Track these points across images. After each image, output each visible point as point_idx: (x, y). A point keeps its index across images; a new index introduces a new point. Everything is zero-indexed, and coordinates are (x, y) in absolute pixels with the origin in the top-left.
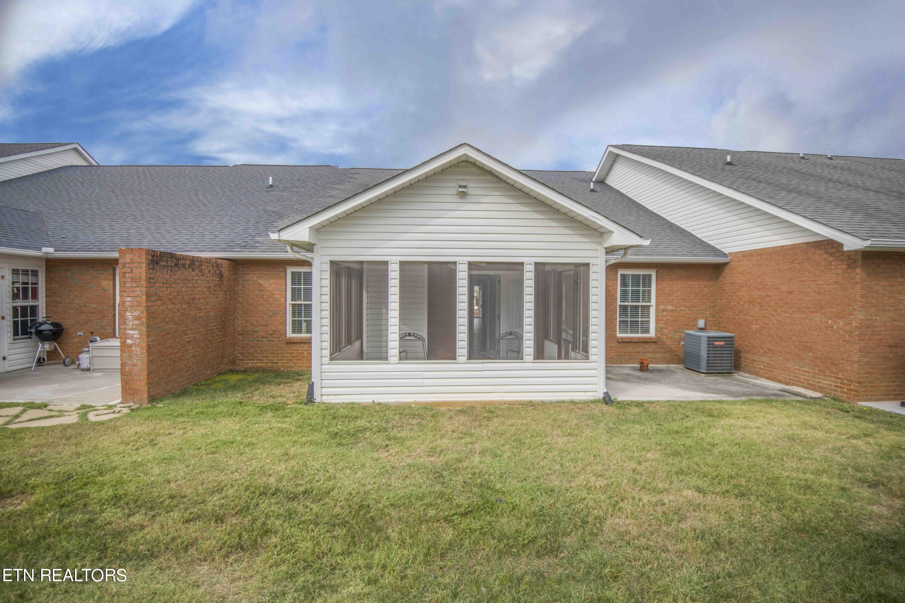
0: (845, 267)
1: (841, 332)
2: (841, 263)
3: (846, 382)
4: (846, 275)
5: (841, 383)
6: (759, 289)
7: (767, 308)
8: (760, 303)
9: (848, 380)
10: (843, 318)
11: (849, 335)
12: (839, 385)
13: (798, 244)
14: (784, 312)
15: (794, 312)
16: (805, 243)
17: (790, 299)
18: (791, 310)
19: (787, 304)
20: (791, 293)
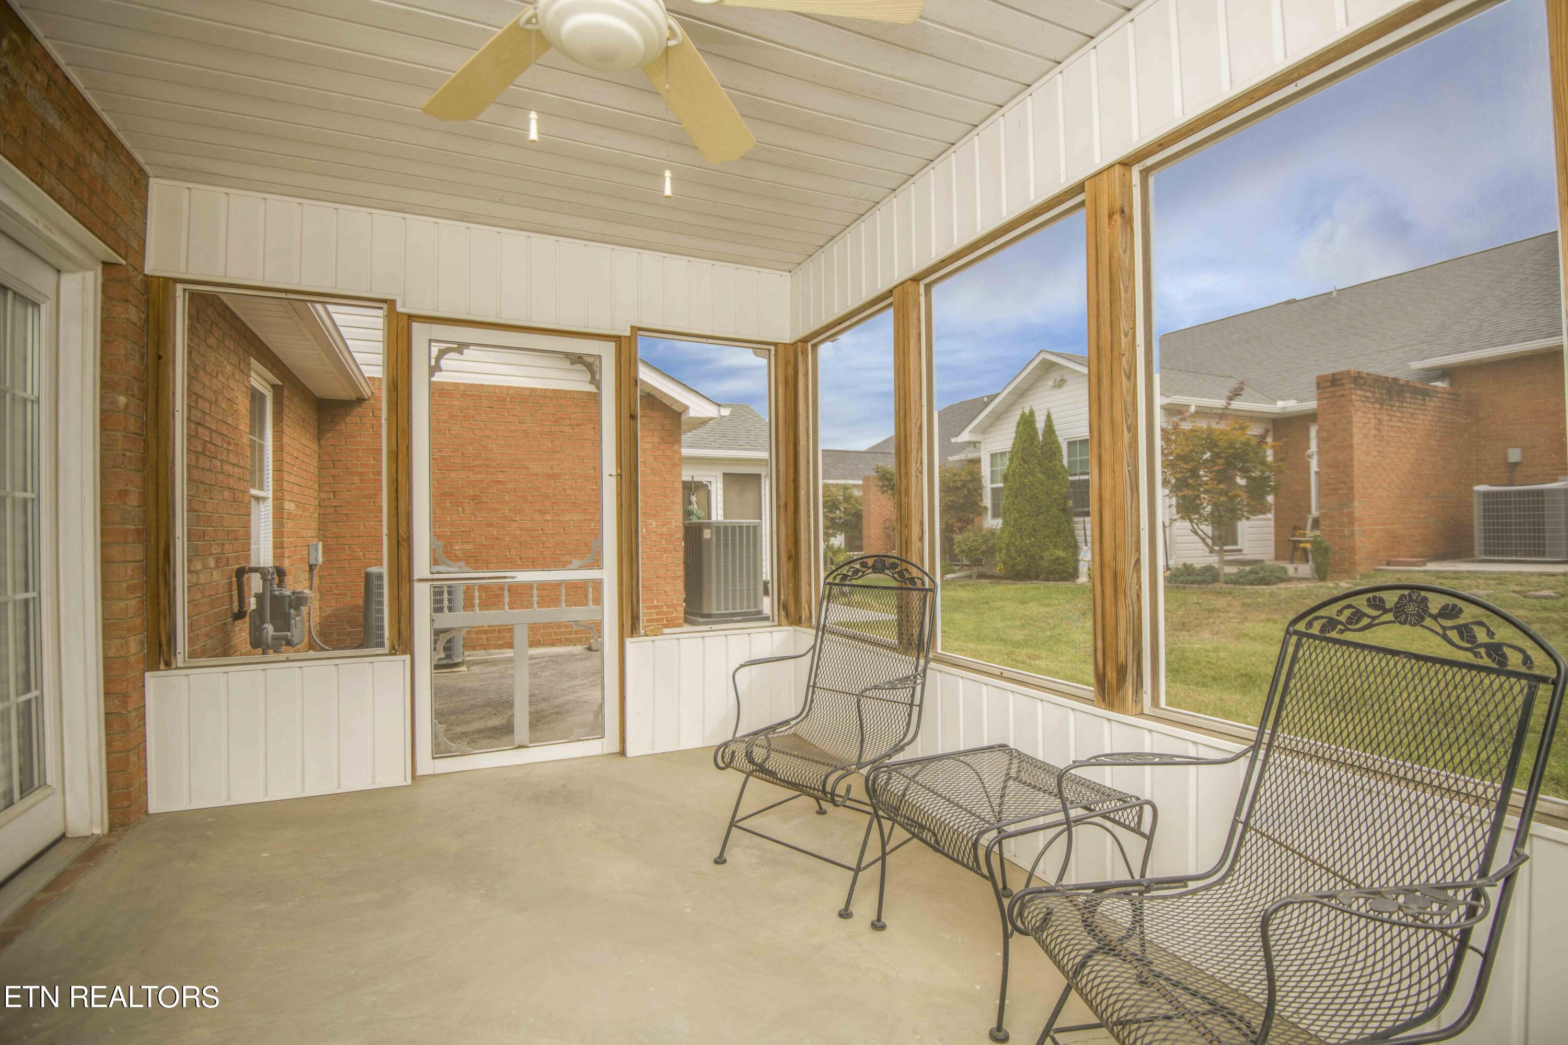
0: (656, 440)
1: (654, 537)
2: (651, 433)
3: (664, 609)
4: (658, 453)
5: (657, 614)
6: (470, 468)
7: (497, 506)
8: (474, 497)
9: (668, 607)
10: (656, 516)
11: (666, 540)
12: (655, 617)
13: (569, 392)
14: (540, 511)
15: (563, 510)
16: (583, 392)
17: (554, 489)
18: (556, 507)
19: (547, 496)
20: (555, 477)
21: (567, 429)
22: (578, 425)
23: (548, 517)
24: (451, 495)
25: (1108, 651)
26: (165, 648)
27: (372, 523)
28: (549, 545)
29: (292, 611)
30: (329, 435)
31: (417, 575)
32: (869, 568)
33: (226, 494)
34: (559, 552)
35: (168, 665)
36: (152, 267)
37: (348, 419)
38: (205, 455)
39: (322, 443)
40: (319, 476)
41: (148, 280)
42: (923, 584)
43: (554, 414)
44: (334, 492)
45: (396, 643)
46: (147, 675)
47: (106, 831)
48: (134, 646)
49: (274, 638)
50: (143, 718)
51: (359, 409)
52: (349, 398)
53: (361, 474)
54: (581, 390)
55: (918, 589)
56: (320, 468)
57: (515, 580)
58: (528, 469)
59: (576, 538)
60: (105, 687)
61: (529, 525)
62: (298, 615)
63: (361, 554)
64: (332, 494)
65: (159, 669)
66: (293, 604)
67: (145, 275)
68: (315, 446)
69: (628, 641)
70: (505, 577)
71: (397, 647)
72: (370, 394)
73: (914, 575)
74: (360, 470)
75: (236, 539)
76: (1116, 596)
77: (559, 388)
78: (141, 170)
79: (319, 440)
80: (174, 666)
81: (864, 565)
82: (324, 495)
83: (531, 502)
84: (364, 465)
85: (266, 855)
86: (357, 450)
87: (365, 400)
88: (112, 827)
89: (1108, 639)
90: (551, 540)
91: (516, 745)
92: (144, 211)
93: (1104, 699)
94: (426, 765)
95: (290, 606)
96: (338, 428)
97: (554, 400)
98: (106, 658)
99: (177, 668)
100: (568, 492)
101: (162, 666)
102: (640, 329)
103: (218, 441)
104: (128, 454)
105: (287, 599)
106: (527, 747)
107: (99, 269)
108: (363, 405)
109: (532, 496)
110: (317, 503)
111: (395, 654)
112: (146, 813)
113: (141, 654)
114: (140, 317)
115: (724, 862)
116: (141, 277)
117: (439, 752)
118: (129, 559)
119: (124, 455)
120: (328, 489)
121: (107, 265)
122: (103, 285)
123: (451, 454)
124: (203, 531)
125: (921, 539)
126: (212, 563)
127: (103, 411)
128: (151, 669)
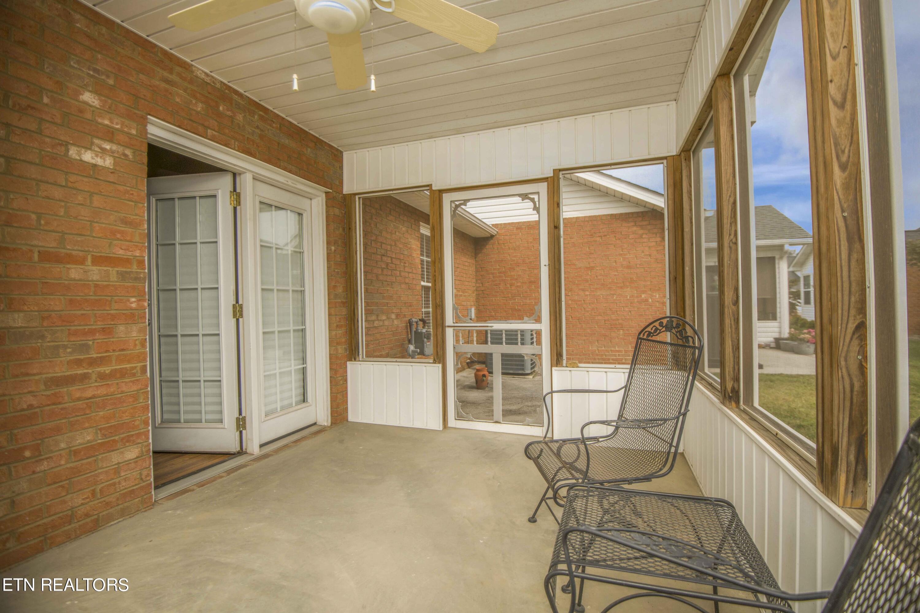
13: (599, 216)
14: (583, 290)
15: (596, 289)
16: (608, 215)
17: (591, 276)
18: (592, 287)
19: (587, 281)
20: (591, 268)
21: (598, 239)
22: (605, 236)
23: (587, 293)
24: (534, 282)
25: (826, 427)
26: (354, 352)
27: (498, 298)
28: (587, 310)
29: (425, 340)
30: (480, 255)
31: (447, 323)
32: (663, 327)
33: (403, 286)
34: (594, 314)
35: (355, 359)
36: (346, 190)
37: (487, 247)
38: (388, 269)
39: (477, 259)
40: (476, 276)
41: (345, 196)
42: (694, 342)
43: (590, 231)
44: (482, 283)
45: (436, 357)
46: (348, 362)
47: (329, 424)
48: (341, 350)
49: (413, 351)
50: (346, 380)
51: (492, 241)
52: (487, 236)
53: (493, 274)
54: (606, 213)
55: (690, 347)
56: (477, 271)
57: (493, 328)
58: (574, 265)
59: (605, 305)
60: (330, 366)
61: (576, 298)
62: (428, 342)
63: (494, 314)
64: (481, 284)
65: (352, 361)
66: (426, 336)
67: (344, 194)
68: (473, 261)
69: (554, 368)
70: (488, 326)
71: (436, 360)
72: (496, 233)
73: (689, 334)
74: (493, 271)
75: (411, 306)
76: (831, 366)
77: (593, 215)
78: (337, 150)
79: (475, 258)
80: (357, 359)
81: (661, 324)
82: (478, 285)
83: (577, 285)
84: (494, 269)
85: (361, 448)
86: (491, 262)
87: (494, 236)
88: (332, 423)
89: (826, 413)
90: (589, 307)
91: (495, 421)
92: (341, 168)
93: (822, 481)
94: (452, 422)
95: (425, 337)
96: (483, 251)
97: (590, 223)
98: (330, 354)
99: (359, 361)
100: (599, 277)
101: (353, 360)
102: (560, 170)
103: (398, 262)
104: (336, 270)
105: (423, 334)
106: (500, 423)
107: (324, 195)
108: (493, 239)
109: (578, 281)
110: (475, 288)
111: (435, 363)
112: (347, 420)
113: (346, 354)
114: (342, 213)
115: (535, 521)
116: (341, 196)
117: (459, 417)
118: (338, 314)
119: (334, 271)
120: (479, 282)
121: (326, 193)
122: (326, 202)
123: (534, 260)
124: (387, 302)
125: (736, 303)
126: (393, 316)
127: (328, 254)
128: (350, 360)
